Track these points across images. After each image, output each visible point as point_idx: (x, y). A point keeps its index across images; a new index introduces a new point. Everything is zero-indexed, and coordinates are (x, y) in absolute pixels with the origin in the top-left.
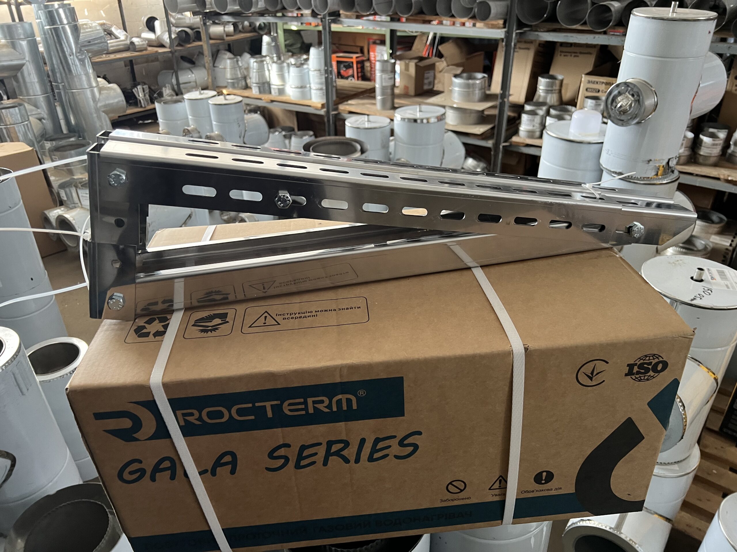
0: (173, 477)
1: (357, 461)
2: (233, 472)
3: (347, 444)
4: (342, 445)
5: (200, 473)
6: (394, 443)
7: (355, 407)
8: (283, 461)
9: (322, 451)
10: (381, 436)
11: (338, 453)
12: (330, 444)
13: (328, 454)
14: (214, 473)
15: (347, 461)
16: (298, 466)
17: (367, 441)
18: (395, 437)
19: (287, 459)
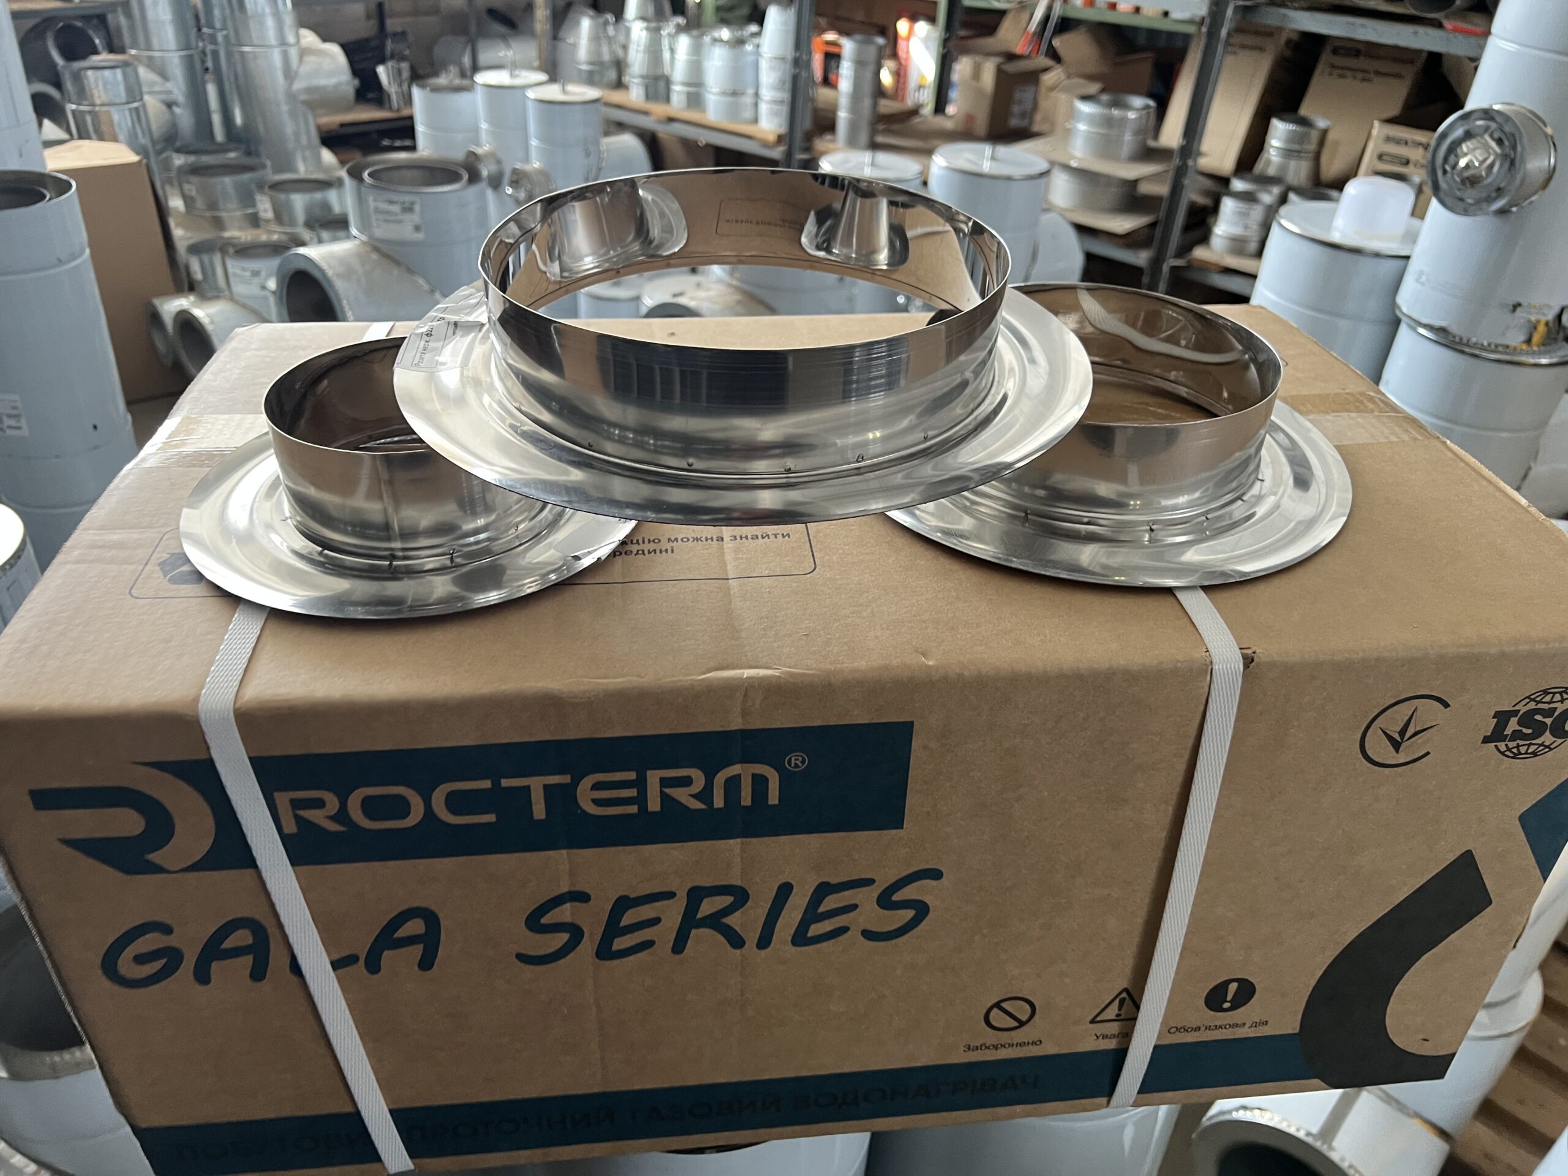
0: (258, 973)
1: (764, 941)
2: (426, 963)
3: (741, 896)
4: (728, 900)
5: (336, 965)
6: (866, 898)
7: (773, 798)
8: (565, 937)
9: (672, 913)
10: (834, 880)
11: (715, 922)
12: (696, 895)
13: (690, 921)
14: (373, 965)
15: (736, 941)
16: (604, 952)
17: (795, 890)
18: (870, 882)
19: (576, 933)
